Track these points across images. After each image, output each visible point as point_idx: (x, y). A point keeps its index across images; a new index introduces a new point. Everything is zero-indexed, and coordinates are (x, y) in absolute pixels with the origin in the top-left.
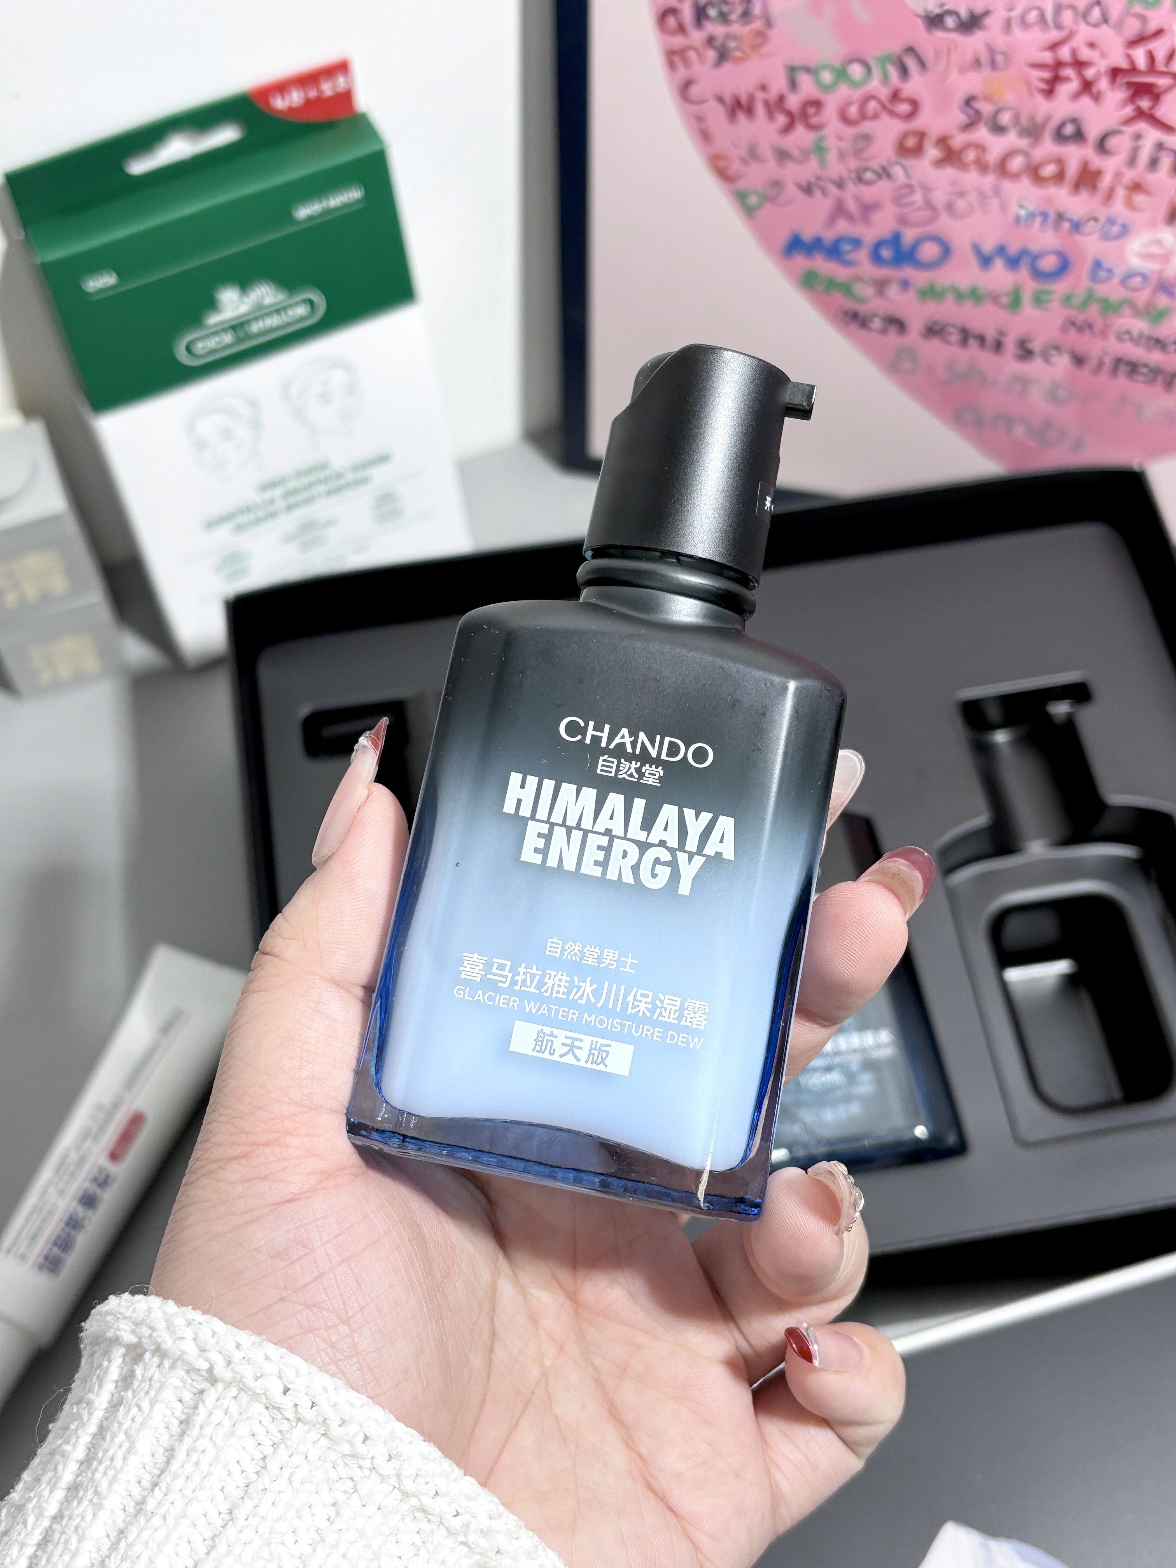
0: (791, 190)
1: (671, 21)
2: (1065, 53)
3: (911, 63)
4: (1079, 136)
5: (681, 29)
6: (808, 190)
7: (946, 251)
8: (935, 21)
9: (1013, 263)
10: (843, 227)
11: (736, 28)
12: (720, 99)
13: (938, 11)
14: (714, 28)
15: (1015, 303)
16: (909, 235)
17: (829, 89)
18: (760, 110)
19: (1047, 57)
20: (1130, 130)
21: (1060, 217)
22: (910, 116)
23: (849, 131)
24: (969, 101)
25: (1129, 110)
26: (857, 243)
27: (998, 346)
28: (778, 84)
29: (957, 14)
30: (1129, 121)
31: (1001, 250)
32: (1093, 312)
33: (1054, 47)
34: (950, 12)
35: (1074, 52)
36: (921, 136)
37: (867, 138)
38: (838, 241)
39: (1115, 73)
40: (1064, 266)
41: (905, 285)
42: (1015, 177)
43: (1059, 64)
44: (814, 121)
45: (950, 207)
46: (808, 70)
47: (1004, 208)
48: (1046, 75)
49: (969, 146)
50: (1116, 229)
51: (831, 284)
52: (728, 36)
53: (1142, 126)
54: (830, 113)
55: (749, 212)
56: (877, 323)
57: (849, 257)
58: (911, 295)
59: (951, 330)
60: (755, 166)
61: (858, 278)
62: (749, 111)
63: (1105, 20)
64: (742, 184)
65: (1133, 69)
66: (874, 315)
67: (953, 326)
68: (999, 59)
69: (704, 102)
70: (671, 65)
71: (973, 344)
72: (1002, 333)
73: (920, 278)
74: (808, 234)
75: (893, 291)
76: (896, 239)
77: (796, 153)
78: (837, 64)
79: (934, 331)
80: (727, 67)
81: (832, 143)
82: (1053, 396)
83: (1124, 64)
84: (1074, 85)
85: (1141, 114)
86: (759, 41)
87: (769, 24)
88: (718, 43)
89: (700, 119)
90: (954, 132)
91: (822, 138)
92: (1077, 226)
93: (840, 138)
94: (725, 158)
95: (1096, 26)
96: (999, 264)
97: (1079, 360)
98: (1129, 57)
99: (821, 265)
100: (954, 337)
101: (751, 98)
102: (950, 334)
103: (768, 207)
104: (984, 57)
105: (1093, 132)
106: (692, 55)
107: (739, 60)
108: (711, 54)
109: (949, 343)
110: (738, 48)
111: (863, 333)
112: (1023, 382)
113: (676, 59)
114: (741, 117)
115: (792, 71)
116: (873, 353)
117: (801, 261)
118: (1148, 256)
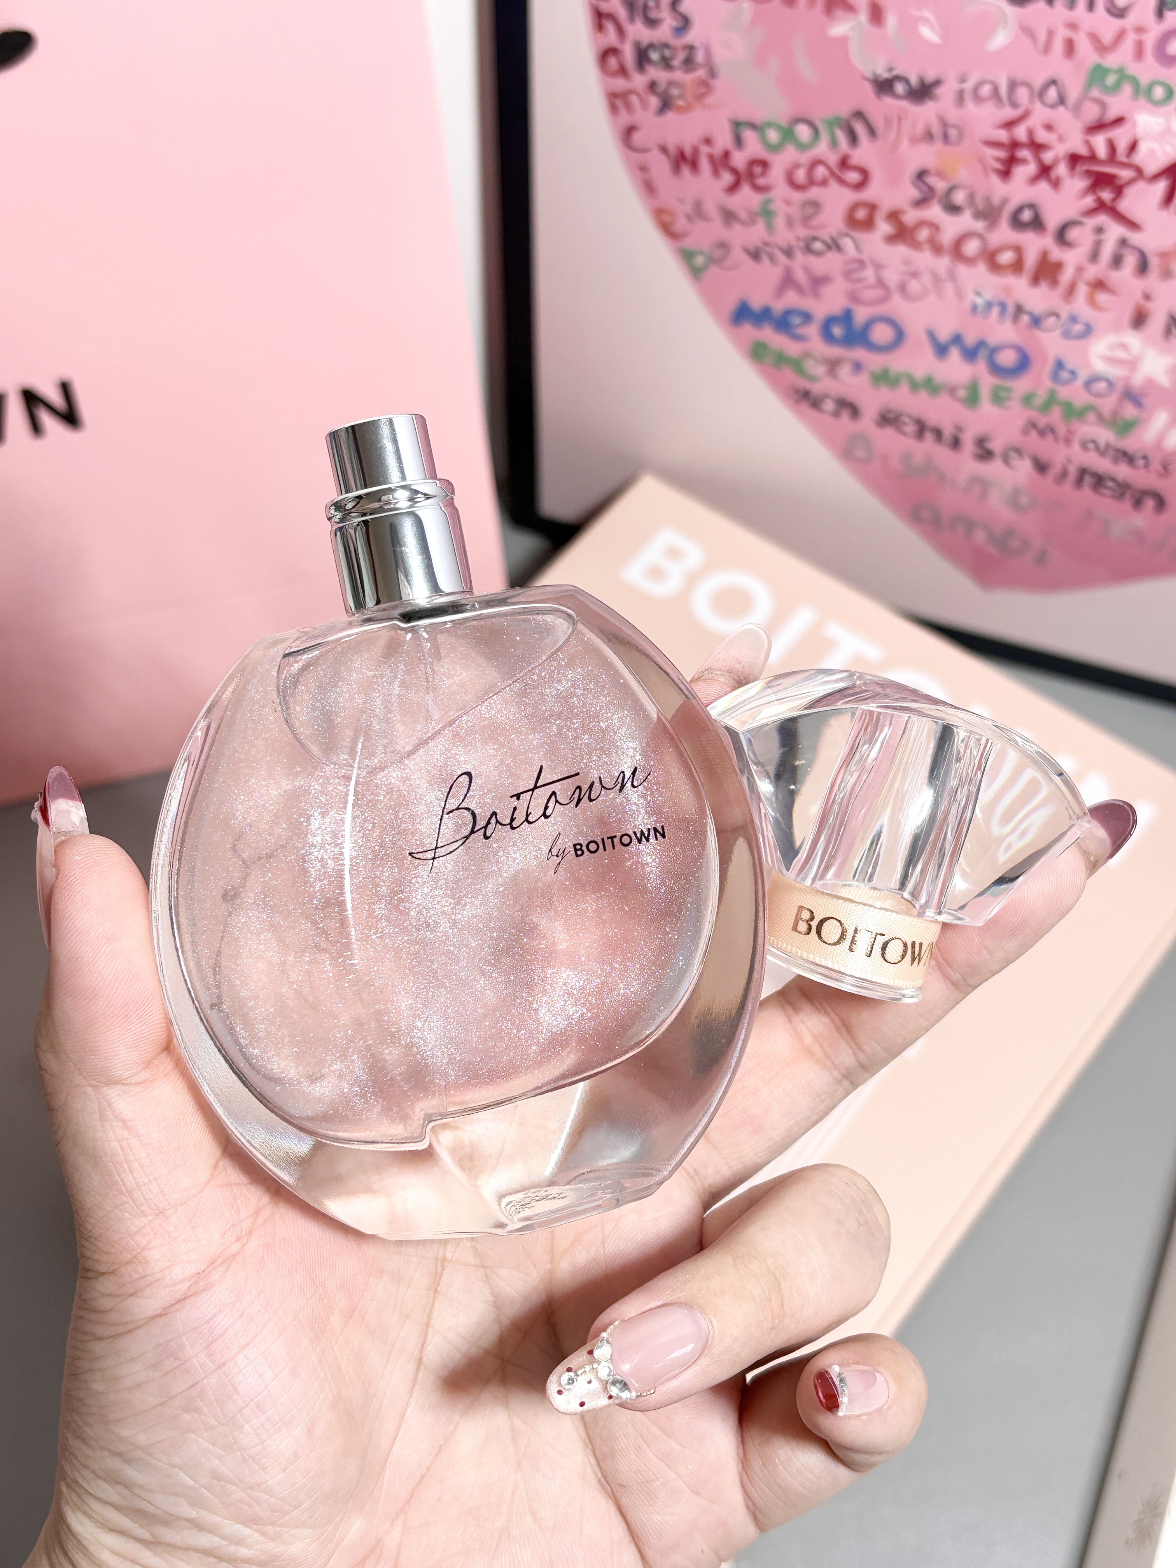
0: (738, 255)
1: (613, 62)
2: (1020, 132)
3: (859, 128)
4: (1037, 224)
5: (623, 71)
6: (755, 255)
7: (900, 336)
8: (884, 86)
9: (970, 354)
10: (791, 299)
11: (678, 75)
12: (664, 150)
13: (886, 75)
14: (655, 73)
15: (972, 399)
16: (861, 315)
17: (775, 149)
18: (705, 164)
19: (1002, 135)
20: (1093, 222)
21: (1019, 310)
22: (860, 186)
23: (798, 197)
24: (921, 175)
25: (1089, 201)
26: (807, 317)
27: (956, 443)
28: (723, 140)
29: (906, 80)
30: (1091, 212)
31: (957, 339)
32: (1055, 416)
33: (1010, 125)
34: (898, 78)
35: (1030, 133)
36: (872, 208)
37: (816, 205)
38: (788, 313)
39: (1074, 159)
40: (1024, 364)
41: (858, 367)
42: (969, 261)
43: (1015, 145)
44: (761, 181)
45: (903, 288)
46: (753, 126)
47: (959, 293)
48: (1002, 154)
49: (922, 223)
50: (1078, 328)
51: (781, 359)
52: (671, 83)
53: (1102, 219)
54: (776, 175)
55: (696, 273)
56: (829, 405)
57: (801, 331)
58: (863, 379)
59: (906, 419)
60: (700, 224)
61: (808, 355)
62: (694, 165)
63: (1062, 100)
64: (689, 243)
65: (1093, 157)
66: (826, 396)
67: (910, 416)
68: (953, 133)
69: (645, 150)
70: (614, 109)
71: (929, 436)
72: (959, 429)
73: (873, 361)
74: (757, 303)
75: (845, 371)
76: (847, 317)
77: (743, 215)
78: (784, 123)
79: (888, 419)
80: (670, 115)
81: (778, 206)
82: (1013, 501)
83: (1083, 151)
84: (1031, 168)
85: (1101, 207)
86: (703, 90)
87: (712, 73)
88: (661, 88)
89: (643, 169)
90: (906, 207)
91: (769, 201)
92: (1036, 322)
93: (788, 203)
94: (670, 213)
95: (1053, 107)
96: (955, 354)
97: (1041, 467)
98: (1088, 143)
99: (769, 335)
100: (911, 428)
101: (696, 151)
102: (905, 424)
103: (714, 270)
104: (936, 129)
105: (1053, 221)
106: (634, 99)
107: (682, 110)
108: (654, 101)
109: (903, 433)
110: (681, 96)
111: (814, 413)
112: (983, 485)
113: (619, 102)
114: (686, 170)
115: (737, 126)
116: (826, 436)
117: (749, 331)
118: (1112, 361)
